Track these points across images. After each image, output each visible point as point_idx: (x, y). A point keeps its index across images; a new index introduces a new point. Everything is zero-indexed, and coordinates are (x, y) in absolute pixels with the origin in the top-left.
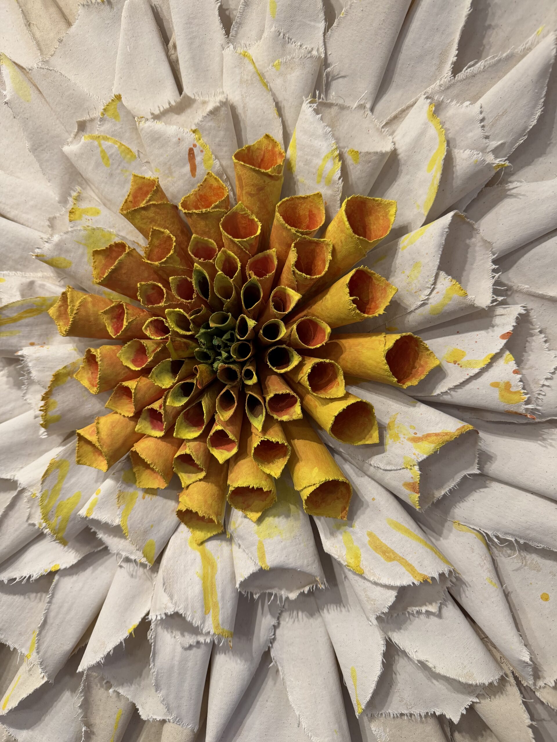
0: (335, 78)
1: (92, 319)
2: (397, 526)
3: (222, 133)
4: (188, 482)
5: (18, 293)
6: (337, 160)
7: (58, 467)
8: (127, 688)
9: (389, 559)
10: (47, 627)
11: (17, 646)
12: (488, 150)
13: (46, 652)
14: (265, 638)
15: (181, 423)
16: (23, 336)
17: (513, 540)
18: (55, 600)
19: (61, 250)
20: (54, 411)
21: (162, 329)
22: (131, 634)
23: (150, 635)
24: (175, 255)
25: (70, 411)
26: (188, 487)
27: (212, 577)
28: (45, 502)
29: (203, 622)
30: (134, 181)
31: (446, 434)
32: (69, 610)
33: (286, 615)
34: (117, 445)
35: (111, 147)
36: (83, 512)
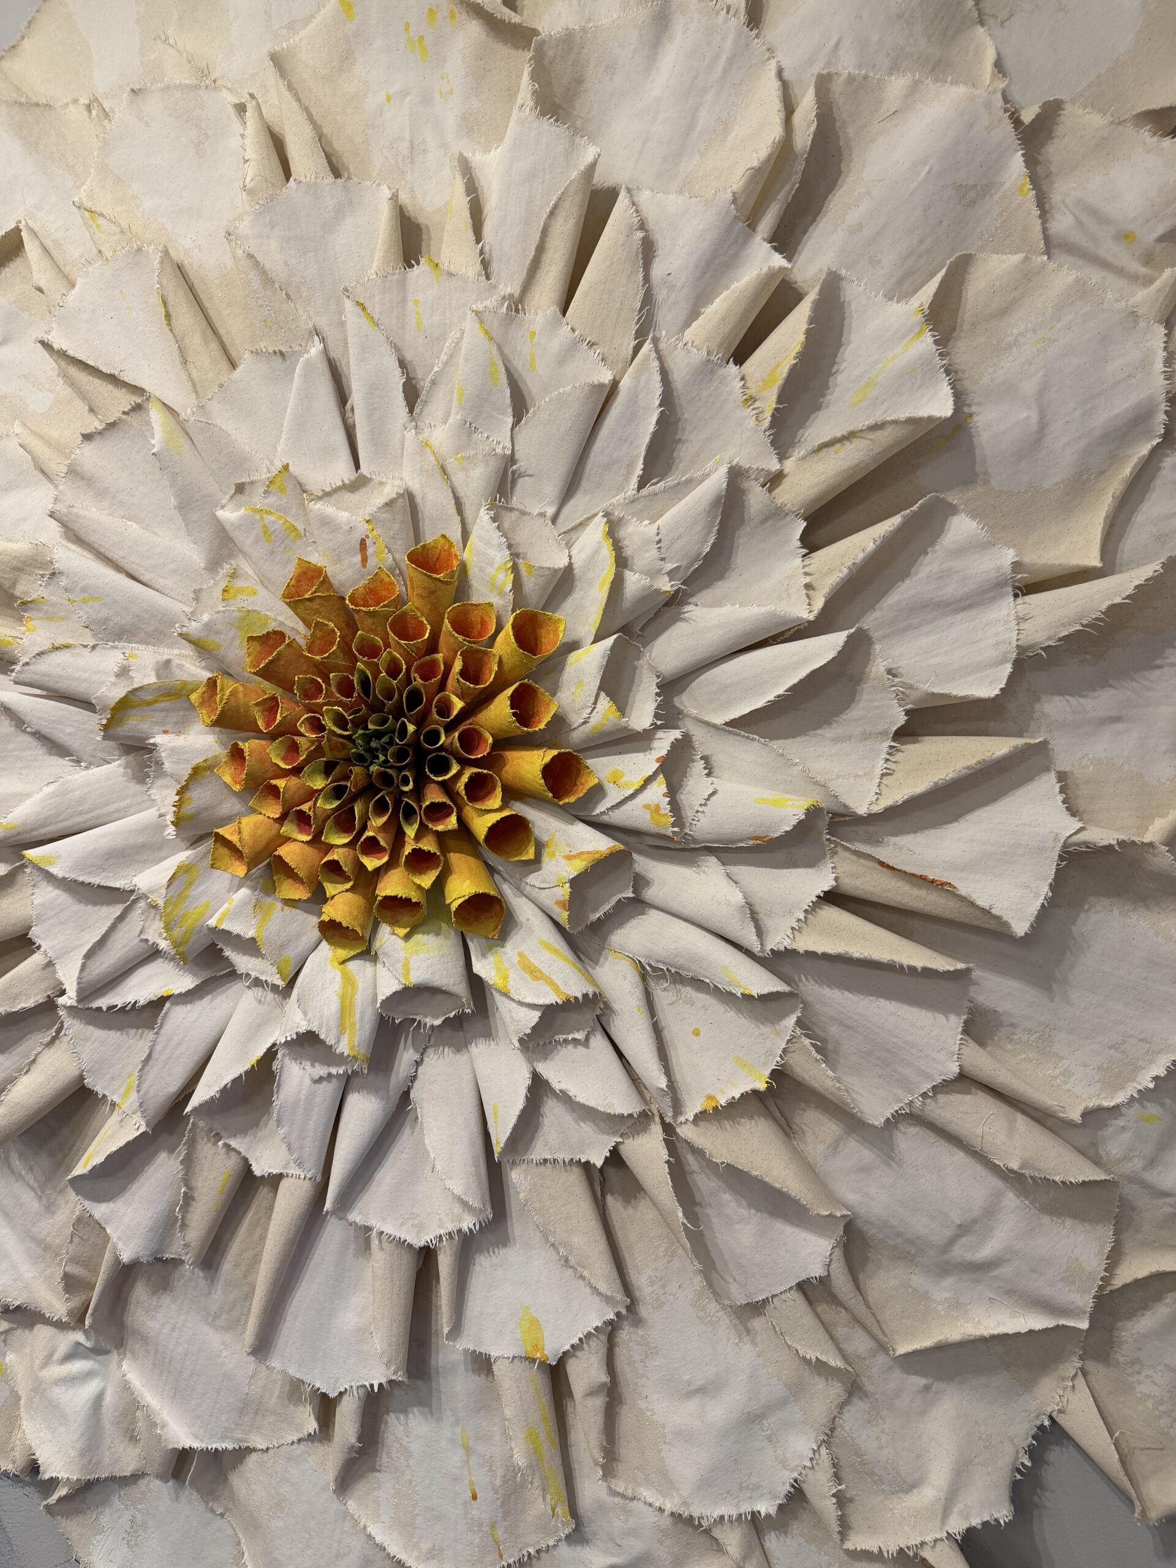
0: (521, 476)
1: (242, 710)
2: (547, 946)
3: (397, 526)
4: (334, 893)
5: (153, 673)
6: (510, 571)
7: (186, 872)
8: (240, 1140)
9: (536, 978)
10: (151, 1063)
11: (107, 1093)
12: (663, 572)
13: (147, 1092)
14: (405, 1074)
15: (331, 828)
16: (156, 722)
17: (665, 968)
18: (163, 1032)
19: (210, 630)
20: (189, 809)
21: (317, 726)
22: (253, 1066)
23: (275, 1066)
24: (338, 651)
25: (206, 809)
26: (333, 897)
27: (352, 997)
28: (168, 910)
29: (338, 1042)
30: (299, 564)
31: (597, 852)
32: (180, 1044)
33: (430, 1051)
34: (259, 848)
35: (274, 522)
36: (212, 922)
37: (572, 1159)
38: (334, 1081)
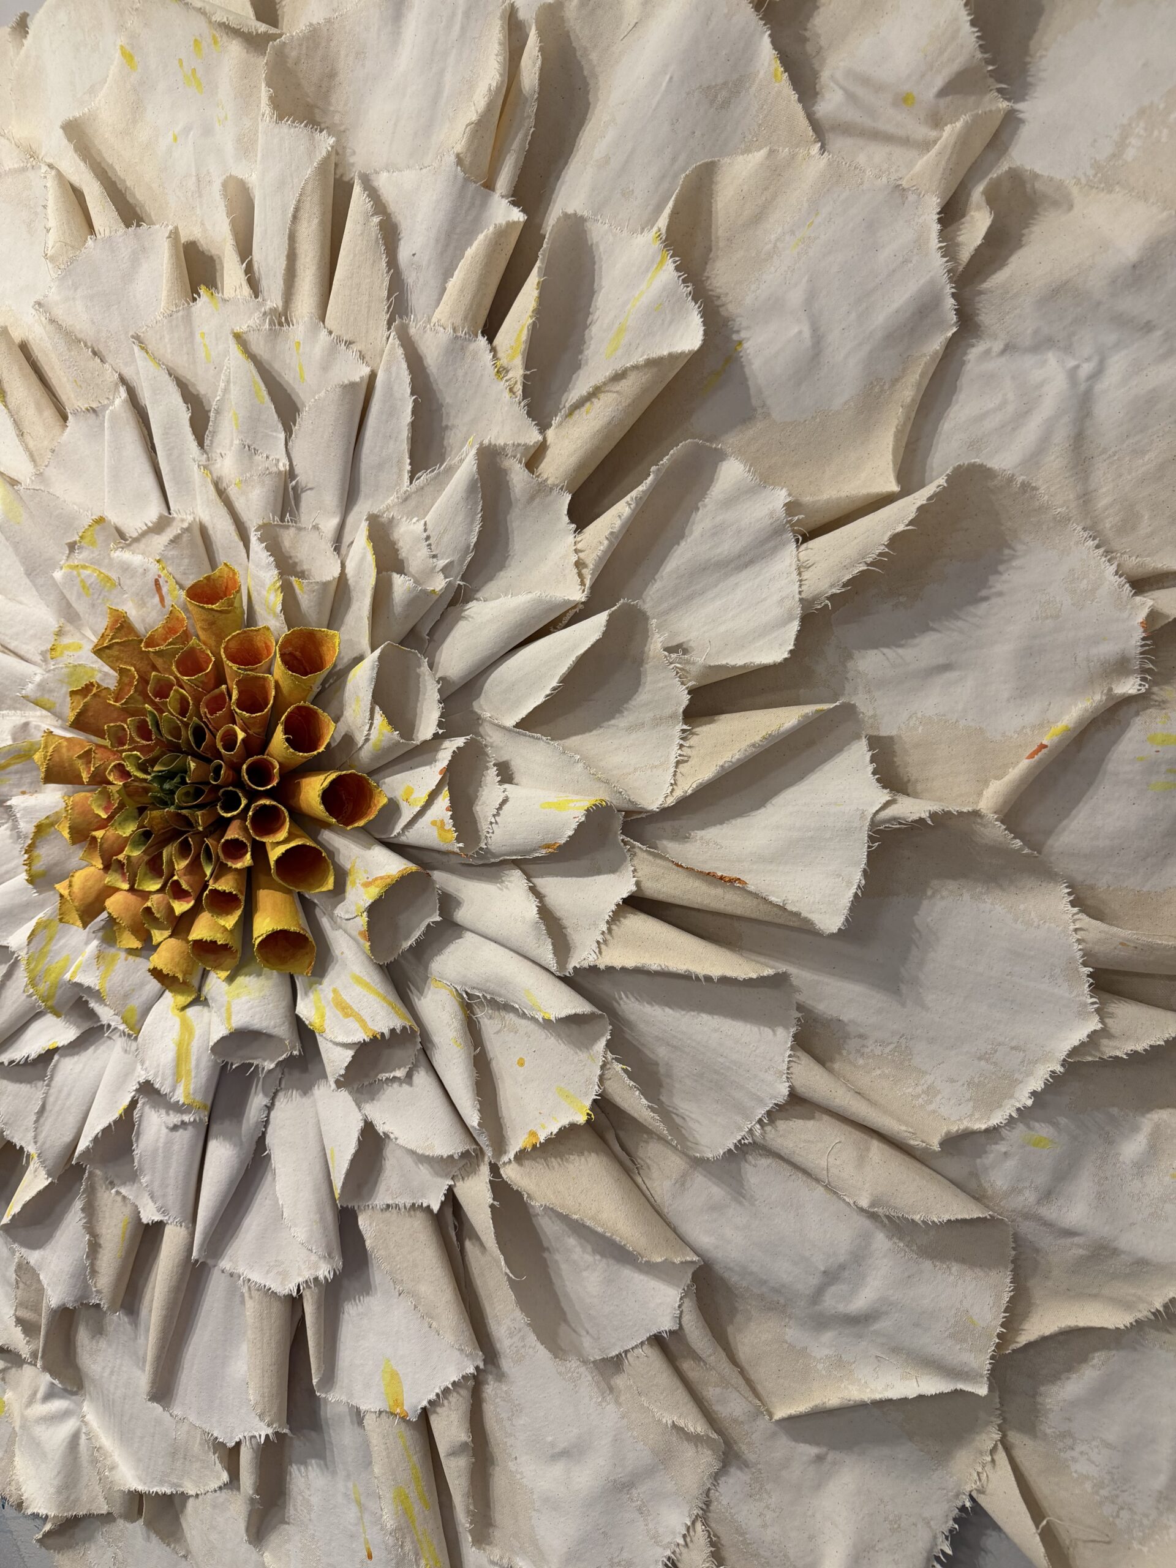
0: (303, 491)
1: (67, 765)
2: (358, 980)
3: (186, 561)
4: (160, 940)
5: (9, 737)
6: (279, 591)
7: (45, 927)
8: (129, 1188)
9: (347, 1015)
10: (45, 1114)
11: (22, 1145)
12: (437, 570)
13: (44, 1143)
14: (255, 1119)
15: (145, 874)
16: (14, 784)
17: (481, 995)
18: (53, 1084)
19: (44, 690)
20: (39, 866)
21: (124, 773)
22: (121, 1115)
23: (136, 1114)
24: (136, 695)
25: (56, 864)
26: (160, 944)
27: (188, 1044)
28: (32, 966)
29: (174, 1090)
30: (110, 614)
31: (389, 877)
32: (69, 1095)
33: (281, 1095)
34: (90, 900)
35: (89, 576)
36: (67, 976)
37: (414, 1204)
38: (190, 1128)
